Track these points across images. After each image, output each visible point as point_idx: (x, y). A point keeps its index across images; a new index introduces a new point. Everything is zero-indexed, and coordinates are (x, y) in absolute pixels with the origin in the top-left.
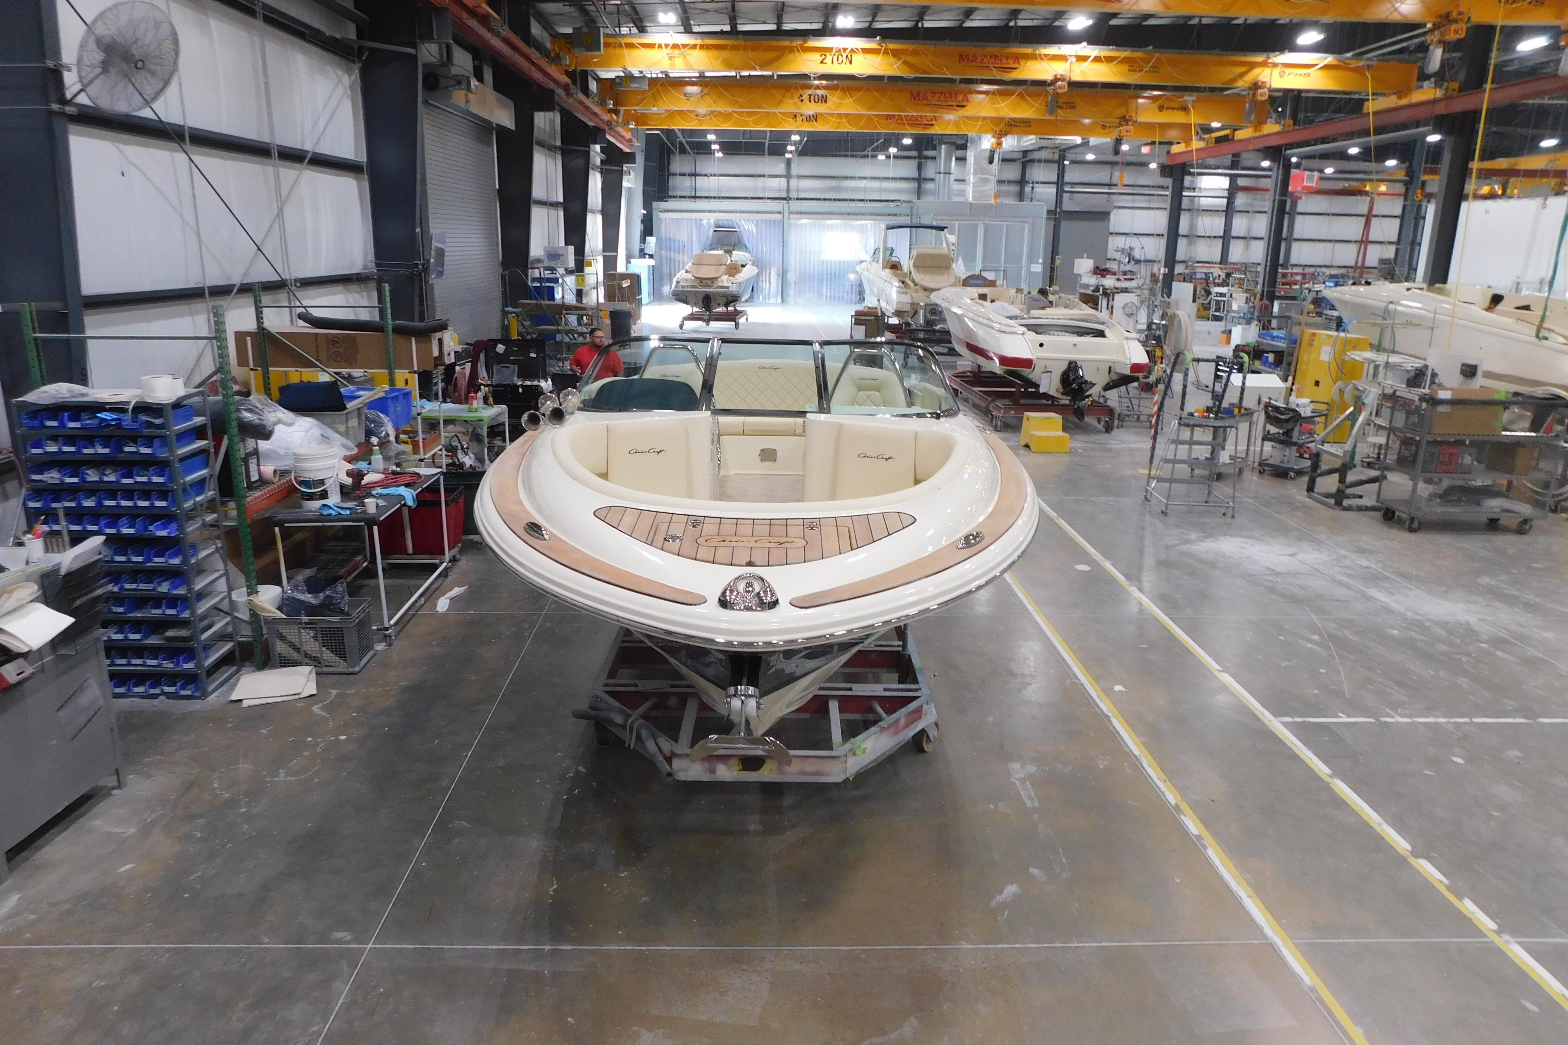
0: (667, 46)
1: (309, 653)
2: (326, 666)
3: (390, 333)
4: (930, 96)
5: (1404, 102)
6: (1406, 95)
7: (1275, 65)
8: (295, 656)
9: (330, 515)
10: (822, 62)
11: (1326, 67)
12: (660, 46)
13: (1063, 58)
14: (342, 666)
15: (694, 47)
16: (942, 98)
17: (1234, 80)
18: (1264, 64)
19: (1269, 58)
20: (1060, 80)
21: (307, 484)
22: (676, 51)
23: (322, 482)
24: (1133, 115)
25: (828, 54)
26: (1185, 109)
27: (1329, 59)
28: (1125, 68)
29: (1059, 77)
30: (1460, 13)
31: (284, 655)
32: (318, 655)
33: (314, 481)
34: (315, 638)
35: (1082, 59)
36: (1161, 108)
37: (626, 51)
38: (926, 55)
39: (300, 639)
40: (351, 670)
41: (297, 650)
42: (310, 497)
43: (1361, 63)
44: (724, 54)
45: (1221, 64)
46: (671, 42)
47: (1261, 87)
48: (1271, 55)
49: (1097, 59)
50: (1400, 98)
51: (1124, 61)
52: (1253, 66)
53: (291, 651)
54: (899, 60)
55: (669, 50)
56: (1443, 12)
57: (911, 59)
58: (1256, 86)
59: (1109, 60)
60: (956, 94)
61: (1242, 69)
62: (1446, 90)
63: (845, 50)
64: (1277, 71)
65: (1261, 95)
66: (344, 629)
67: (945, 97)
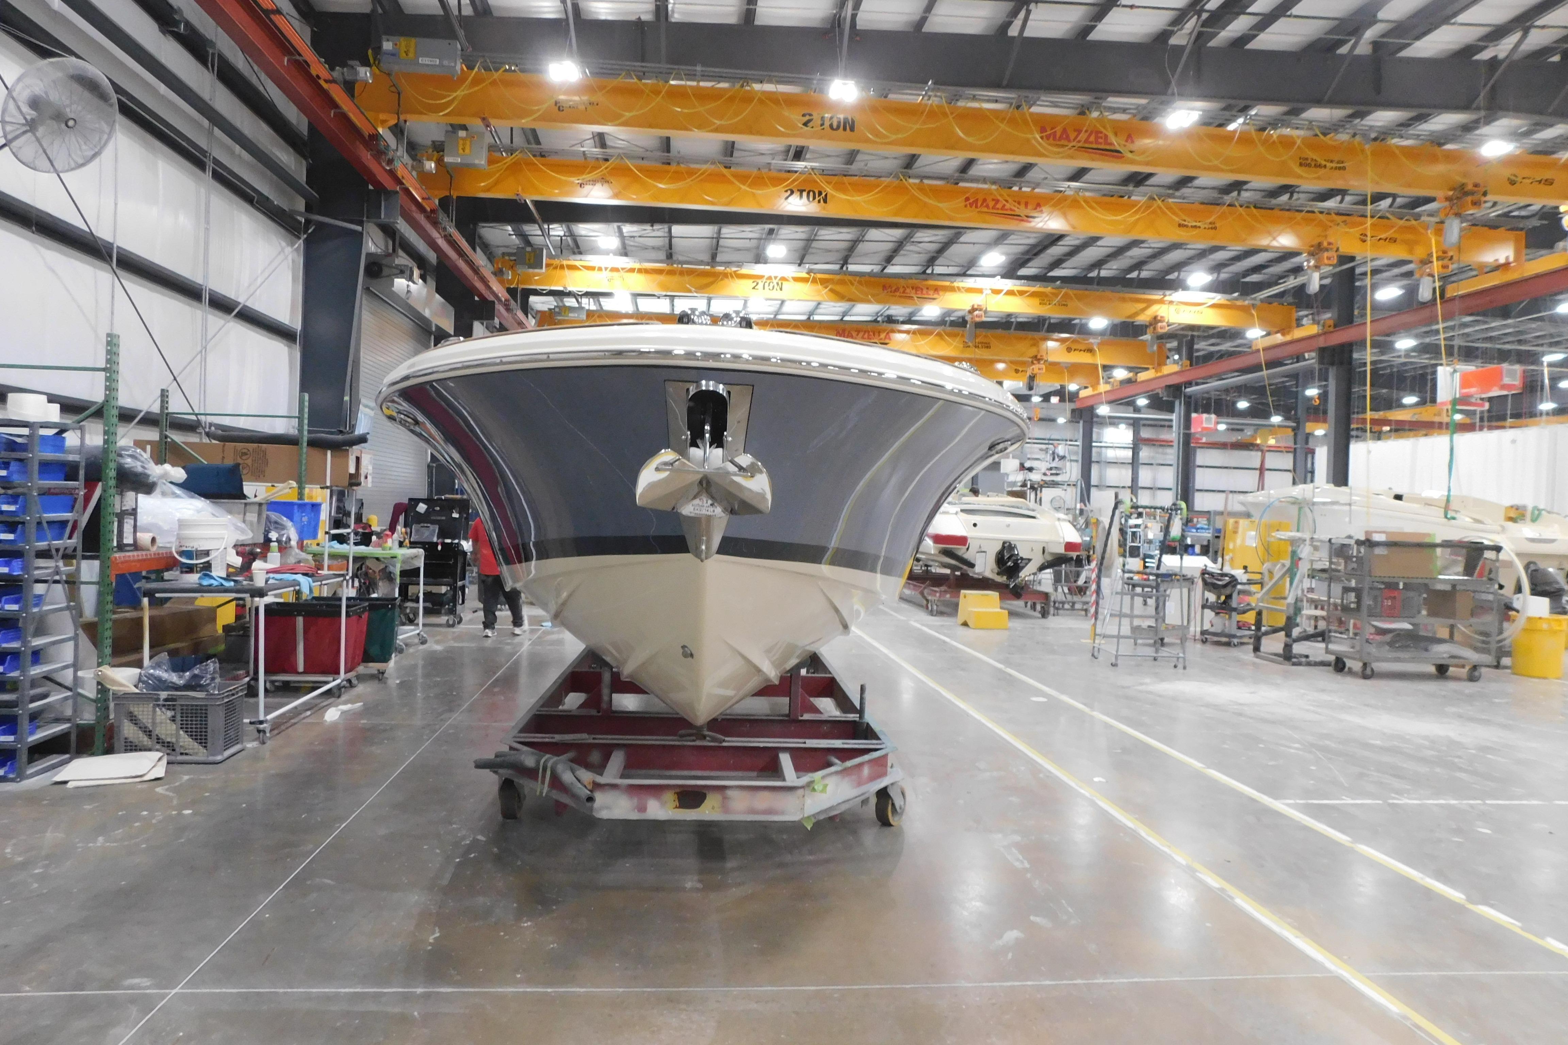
0: (606, 269)
1: (163, 737)
2: (182, 754)
3: (305, 444)
4: (854, 334)
5: (1288, 338)
6: (1288, 333)
7: (1171, 302)
8: (145, 740)
9: (210, 585)
10: (754, 288)
11: (1215, 306)
12: (600, 269)
13: (980, 291)
14: (201, 754)
15: (632, 270)
16: (866, 336)
17: (1137, 314)
18: (1161, 302)
19: (1165, 296)
20: (976, 310)
21: (188, 554)
22: (615, 274)
23: (207, 553)
24: (1044, 354)
25: (760, 281)
26: (1090, 350)
27: (1218, 298)
28: (1037, 301)
29: (976, 307)
30: (1329, 244)
31: (131, 740)
32: (174, 740)
33: (197, 551)
34: (173, 719)
35: (996, 292)
36: (1069, 350)
37: (567, 272)
38: (852, 284)
39: (154, 719)
40: (211, 759)
41: (149, 733)
42: (190, 569)
43: (1246, 303)
44: (661, 278)
45: (1123, 300)
46: (610, 266)
47: (1160, 321)
48: (1168, 292)
49: (1010, 293)
50: (1283, 335)
51: (1033, 295)
52: (1151, 302)
53: (141, 734)
54: (826, 288)
55: (608, 274)
56: (1315, 242)
57: (838, 288)
58: (1156, 320)
59: (1021, 293)
60: (879, 332)
61: (1141, 306)
62: (1324, 326)
63: (776, 278)
64: (1173, 308)
65: (1161, 328)
66: (209, 708)
67: (869, 335)
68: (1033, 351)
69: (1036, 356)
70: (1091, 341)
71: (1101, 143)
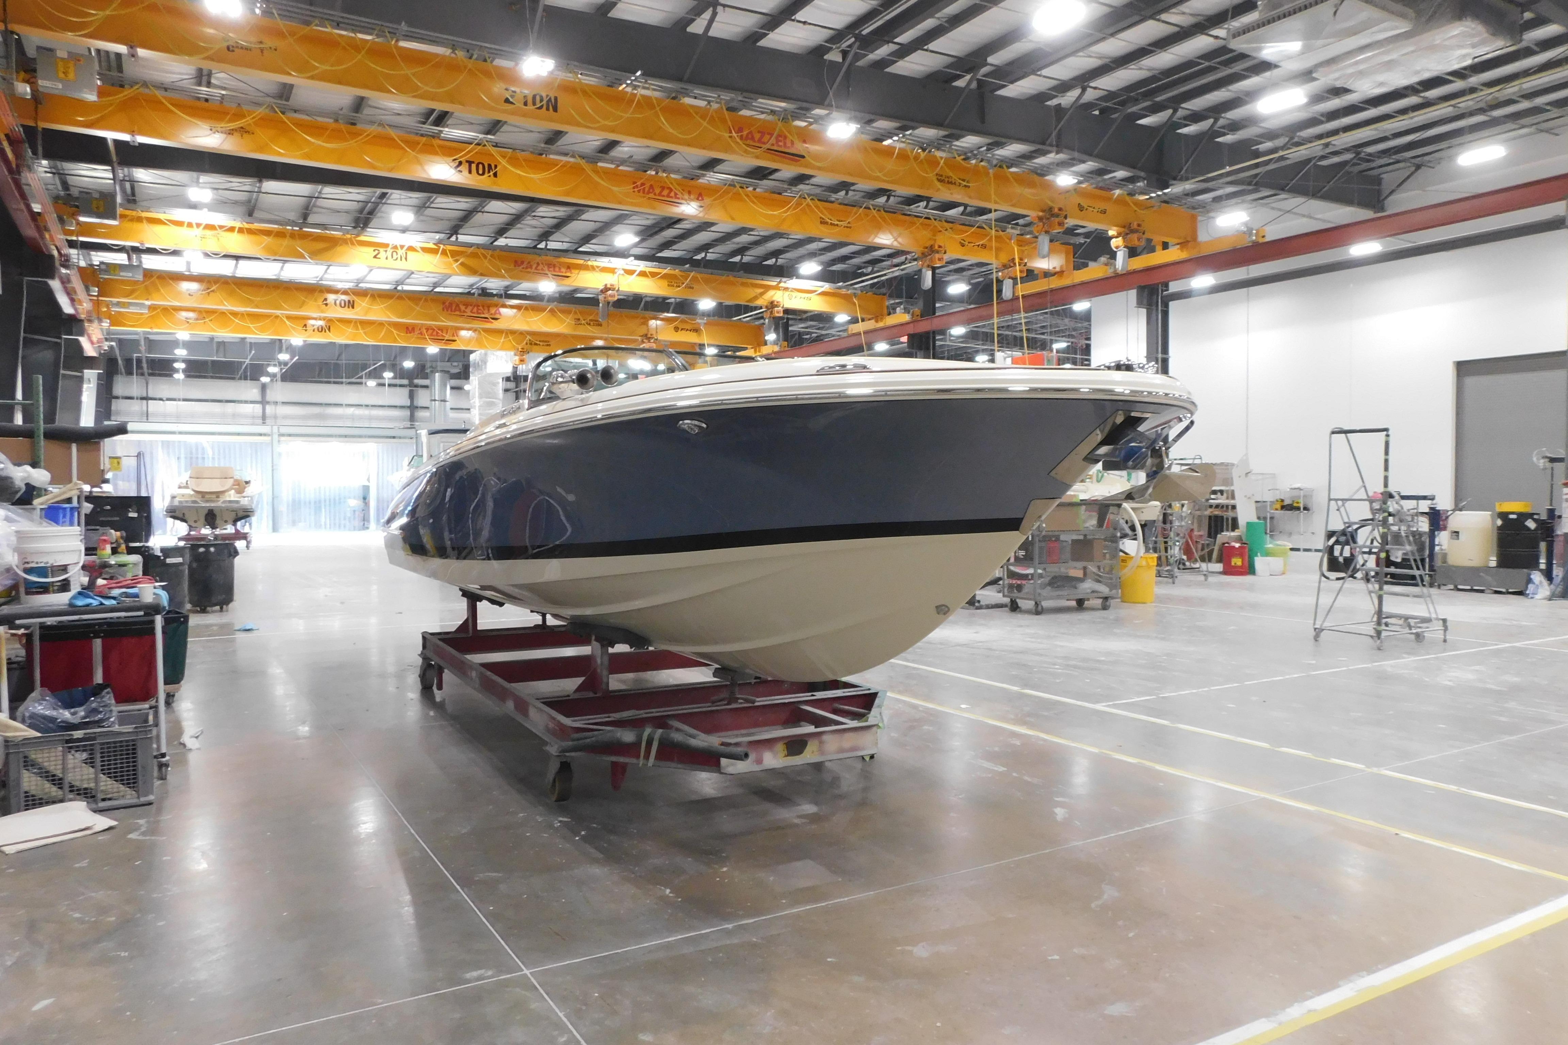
0: (198, 225)
1: (77, 784)
2: (104, 800)
4: (463, 308)
5: (881, 324)
6: (882, 320)
7: (786, 289)
8: (54, 791)
9: (88, 605)
10: (375, 257)
11: (823, 294)
12: (190, 225)
13: (612, 271)
14: (129, 796)
15: (231, 229)
16: (475, 310)
17: (756, 298)
18: (776, 288)
19: (780, 282)
20: (610, 289)
21: (42, 571)
22: (208, 233)
23: (64, 569)
25: (381, 250)
26: (696, 330)
27: (826, 286)
28: (665, 283)
29: (609, 286)
30: (940, 247)
31: (33, 792)
32: (92, 785)
33: (52, 567)
34: (90, 762)
35: (630, 272)
36: (676, 329)
37: (145, 226)
38: (485, 257)
39: (64, 764)
40: (143, 800)
41: (57, 781)
42: (45, 589)
43: (849, 292)
44: (266, 240)
45: (744, 284)
46: (204, 223)
47: (777, 306)
48: (784, 279)
49: (643, 274)
50: (877, 321)
51: (665, 277)
52: (768, 288)
53: (47, 785)
54: (457, 261)
55: (200, 231)
56: (928, 244)
57: (471, 262)
58: (772, 305)
59: (653, 275)
60: (489, 307)
61: (761, 290)
62: (913, 315)
63: (402, 247)
64: (787, 293)
65: (778, 312)
66: (139, 744)
67: (478, 309)
68: (643, 330)
69: (646, 335)
70: (699, 321)
71: (781, 146)
